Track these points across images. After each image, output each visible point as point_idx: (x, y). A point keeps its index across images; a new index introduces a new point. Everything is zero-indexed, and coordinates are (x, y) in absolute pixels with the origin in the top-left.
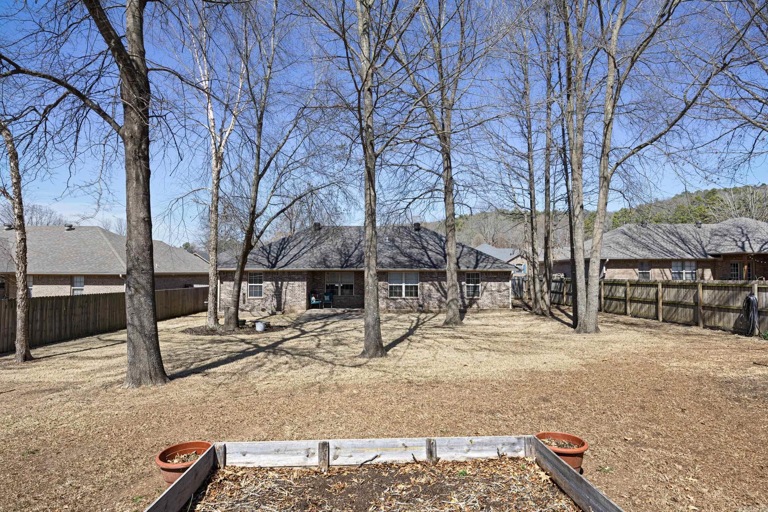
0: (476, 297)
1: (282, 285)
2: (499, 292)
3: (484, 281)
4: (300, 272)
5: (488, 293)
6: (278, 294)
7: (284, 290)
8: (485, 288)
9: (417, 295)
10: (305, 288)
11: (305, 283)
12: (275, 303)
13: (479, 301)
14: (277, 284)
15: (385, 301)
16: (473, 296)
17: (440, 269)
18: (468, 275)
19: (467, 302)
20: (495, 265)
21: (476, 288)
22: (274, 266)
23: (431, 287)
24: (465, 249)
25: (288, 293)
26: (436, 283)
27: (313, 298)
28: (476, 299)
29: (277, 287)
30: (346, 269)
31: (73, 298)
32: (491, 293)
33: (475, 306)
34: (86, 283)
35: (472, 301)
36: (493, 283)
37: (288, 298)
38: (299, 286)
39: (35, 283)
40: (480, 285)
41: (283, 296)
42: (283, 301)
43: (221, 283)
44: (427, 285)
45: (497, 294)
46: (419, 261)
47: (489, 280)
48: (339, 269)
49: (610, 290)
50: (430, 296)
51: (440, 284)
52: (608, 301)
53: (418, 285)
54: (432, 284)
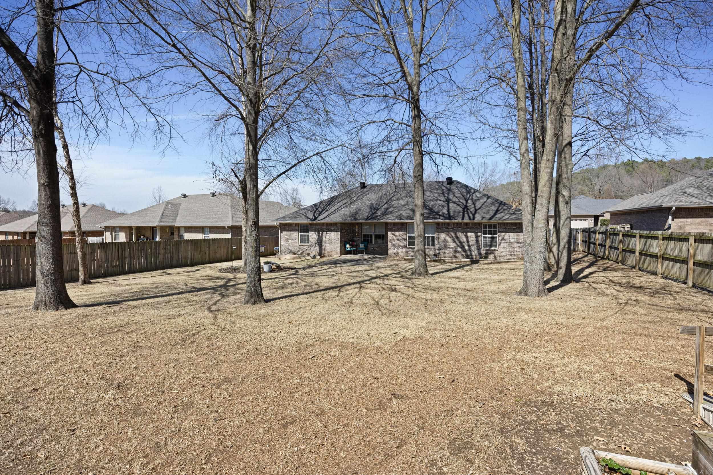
0: (493, 248)
1: (322, 234)
2: (518, 243)
3: (503, 232)
4: (335, 224)
5: (506, 244)
6: (320, 241)
7: (324, 238)
8: (503, 238)
9: (433, 245)
10: (339, 237)
11: (339, 233)
12: (317, 249)
13: (496, 252)
14: (319, 233)
15: (404, 250)
16: (491, 247)
17: (453, 221)
18: (485, 226)
19: (483, 253)
20: (514, 216)
21: (493, 239)
22: (315, 219)
23: (448, 238)
24: (489, 200)
25: (327, 241)
26: (452, 233)
27: (348, 246)
28: (493, 250)
29: (319, 236)
30: (369, 221)
31: (204, 240)
32: (510, 244)
33: (491, 257)
34: (211, 232)
35: (489, 252)
36: (512, 235)
37: (327, 245)
38: (334, 235)
39: (186, 232)
40: (497, 236)
41: (323, 244)
42: (323, 247)
43: (281, 232)
44: (443, 236)
45: (516, 245)
46: (437, 213)
47: (507, 231)
48: (364, 221)
49: (645, 244)
50: (445, 246)
51: (456, 235)
52: (643, 257)
53: (435, 235)
54: (448, 235)
